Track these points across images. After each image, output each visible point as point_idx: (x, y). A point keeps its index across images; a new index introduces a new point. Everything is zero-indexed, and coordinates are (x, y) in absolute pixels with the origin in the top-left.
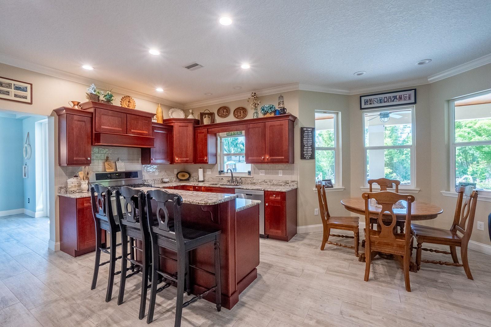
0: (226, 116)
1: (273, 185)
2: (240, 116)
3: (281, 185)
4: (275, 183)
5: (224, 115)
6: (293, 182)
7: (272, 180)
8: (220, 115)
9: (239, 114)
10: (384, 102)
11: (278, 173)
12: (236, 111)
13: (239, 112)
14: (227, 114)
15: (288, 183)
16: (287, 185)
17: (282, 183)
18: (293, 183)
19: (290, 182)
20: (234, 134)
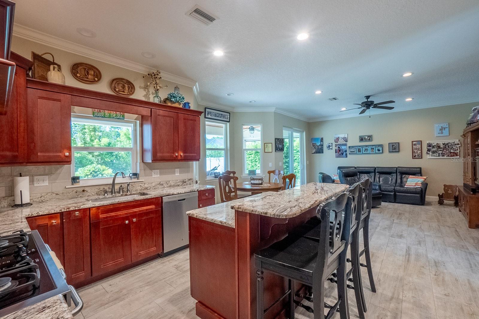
0: (93, 82)
1: (170, 186)
2: (123, 92)
3: (179, 185)
4: (172, 184)
5: (87, 78)
6: (189, 180)
7: (169, 181)
8: (78, 75)
9: (121, 88)
10: (217, 117)
11: (174, 173)
12: (115, 82)
13: (121, 85)
14: (96, 79)
15: (185, 182)
16: (185, 184)
17: (180, 183)
18: (189, 182)
19: (187, 180)
20: (110, 115)
